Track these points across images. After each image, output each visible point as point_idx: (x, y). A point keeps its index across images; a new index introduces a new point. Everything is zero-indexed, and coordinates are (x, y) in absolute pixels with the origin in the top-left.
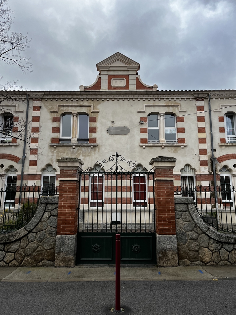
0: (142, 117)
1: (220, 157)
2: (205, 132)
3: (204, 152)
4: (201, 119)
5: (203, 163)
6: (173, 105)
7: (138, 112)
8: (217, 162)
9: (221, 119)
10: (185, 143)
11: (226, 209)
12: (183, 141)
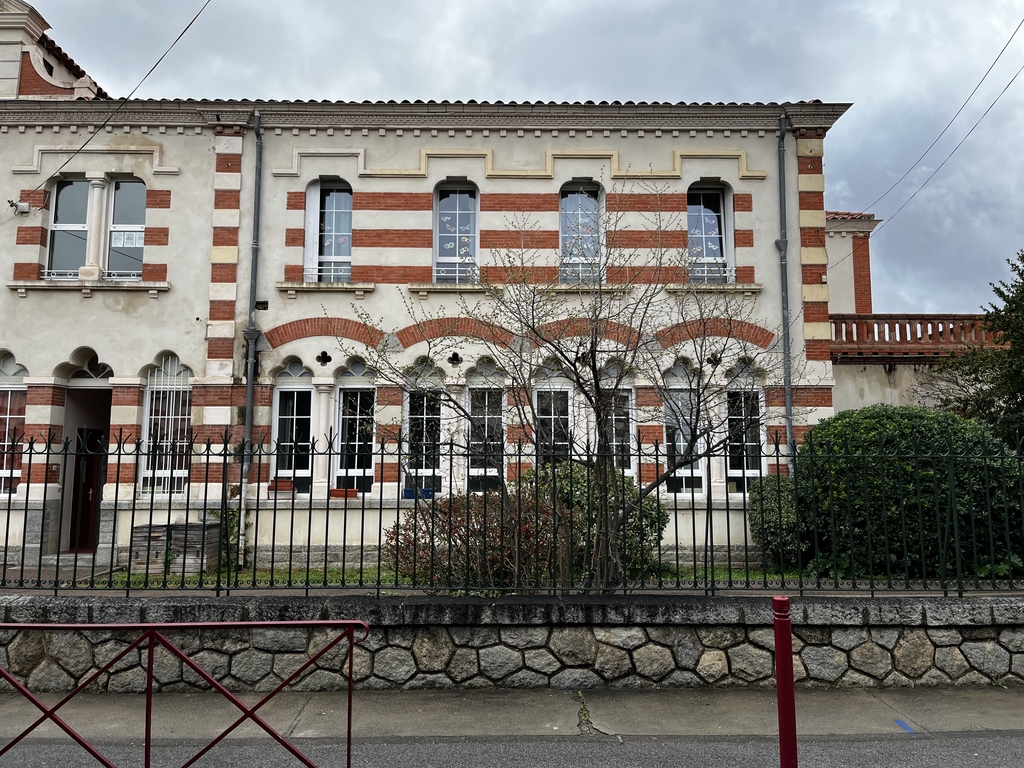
0: (26, 188)
1: (276, 330)
2: (235, 243)
3: (223, 312)
4: (226, 199)
5: (218, 349)
6: (133, 148)
7: (16, 173)
8: (264, 344)
9: (296, 202)
10: (164, 279)
11: (275, 499)
12: (158, 272)
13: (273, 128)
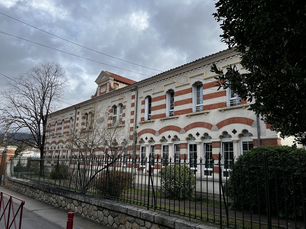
1: (139, 133)
2: (133, 114)
3: (132, 129)
4: (133, 105)
5: (131, 138)
6: (121, 98)
7: (108, 107)
8: (137, 136)
9: (143, 103)
10: (124, 124)
11: (139, 172)
13: (139, 88)
